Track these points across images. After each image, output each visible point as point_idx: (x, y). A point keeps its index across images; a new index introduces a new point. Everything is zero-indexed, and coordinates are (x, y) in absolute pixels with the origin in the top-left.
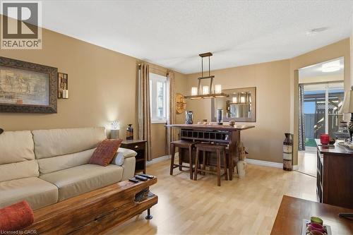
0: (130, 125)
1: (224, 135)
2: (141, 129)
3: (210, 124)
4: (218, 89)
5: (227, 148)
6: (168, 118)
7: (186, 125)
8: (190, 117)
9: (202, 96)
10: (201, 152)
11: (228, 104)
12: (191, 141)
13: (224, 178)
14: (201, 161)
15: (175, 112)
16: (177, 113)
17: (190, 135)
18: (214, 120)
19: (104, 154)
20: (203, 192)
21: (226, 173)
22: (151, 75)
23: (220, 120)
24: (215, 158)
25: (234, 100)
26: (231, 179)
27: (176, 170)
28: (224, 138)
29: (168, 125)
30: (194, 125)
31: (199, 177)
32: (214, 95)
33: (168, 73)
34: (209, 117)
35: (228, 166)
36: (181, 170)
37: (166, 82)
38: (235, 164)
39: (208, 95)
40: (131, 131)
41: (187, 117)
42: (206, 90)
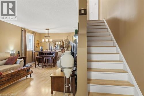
0: (19, 51)
1: (53, 54)
2: (23, 53)
3: (49, 51)
4: (51, 40)
5: (54, 58)
6: (33, 49)
7: (40, 51)
8: (42, 48)
9: (46, 42)
10: (45, 59)
11: (55, 44)
12: (42, 56)
13: (52, 66)
14: (45, 62)
15: (36, 47)
16: (37, 47)
17: (42, 54)
18: (50, 50)
19: (12, 61)
20: (46, 70)
21: (53, 65)
22: (27, 33)
23: (52, 49)
24: (50, 61)
25: (57, 43)
26: (55, 66)
27: (37, 66)
28: (53, 55)
29: (34, 51)
30: (43, 51)
31: (45, 67)
32: (50, 42)
33: (33, 33)
34: (48, 49)
35: (54, 63)
36: (38, 66)
37: (32, 36)
38: (56, 62)
39: (48, 42)
40: (19, 53)
41: (41, 48)
42: (47, 40)
